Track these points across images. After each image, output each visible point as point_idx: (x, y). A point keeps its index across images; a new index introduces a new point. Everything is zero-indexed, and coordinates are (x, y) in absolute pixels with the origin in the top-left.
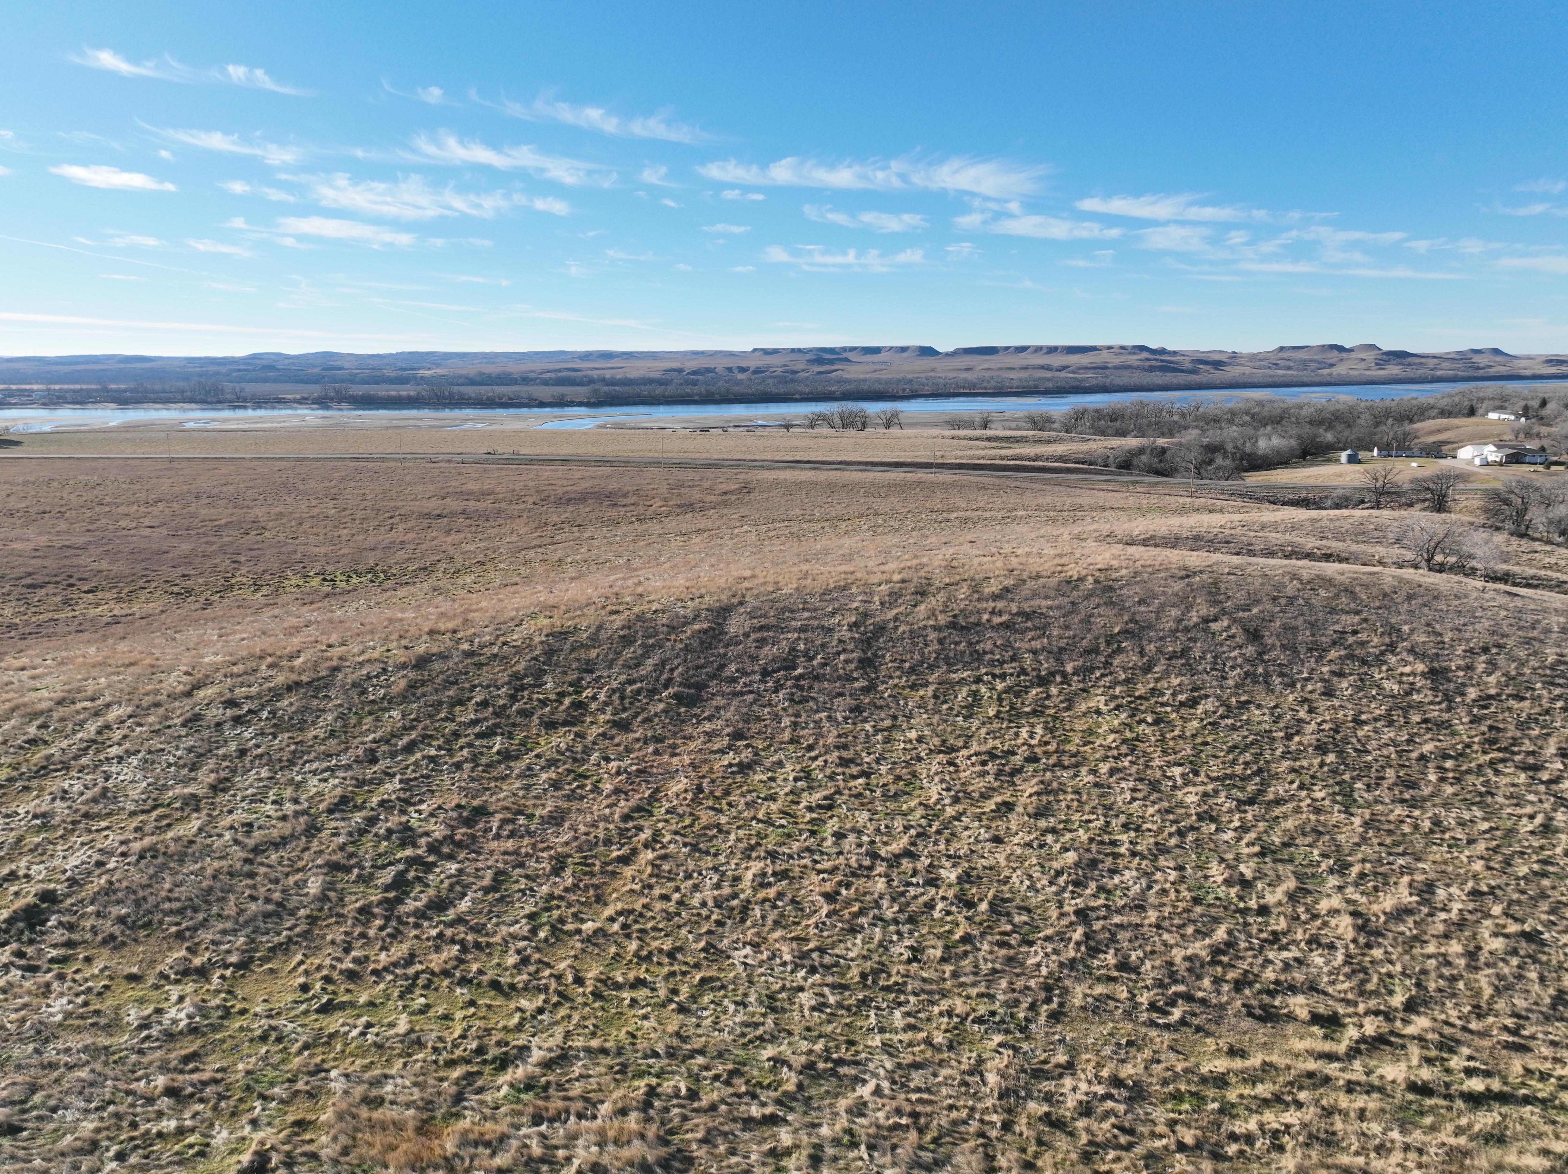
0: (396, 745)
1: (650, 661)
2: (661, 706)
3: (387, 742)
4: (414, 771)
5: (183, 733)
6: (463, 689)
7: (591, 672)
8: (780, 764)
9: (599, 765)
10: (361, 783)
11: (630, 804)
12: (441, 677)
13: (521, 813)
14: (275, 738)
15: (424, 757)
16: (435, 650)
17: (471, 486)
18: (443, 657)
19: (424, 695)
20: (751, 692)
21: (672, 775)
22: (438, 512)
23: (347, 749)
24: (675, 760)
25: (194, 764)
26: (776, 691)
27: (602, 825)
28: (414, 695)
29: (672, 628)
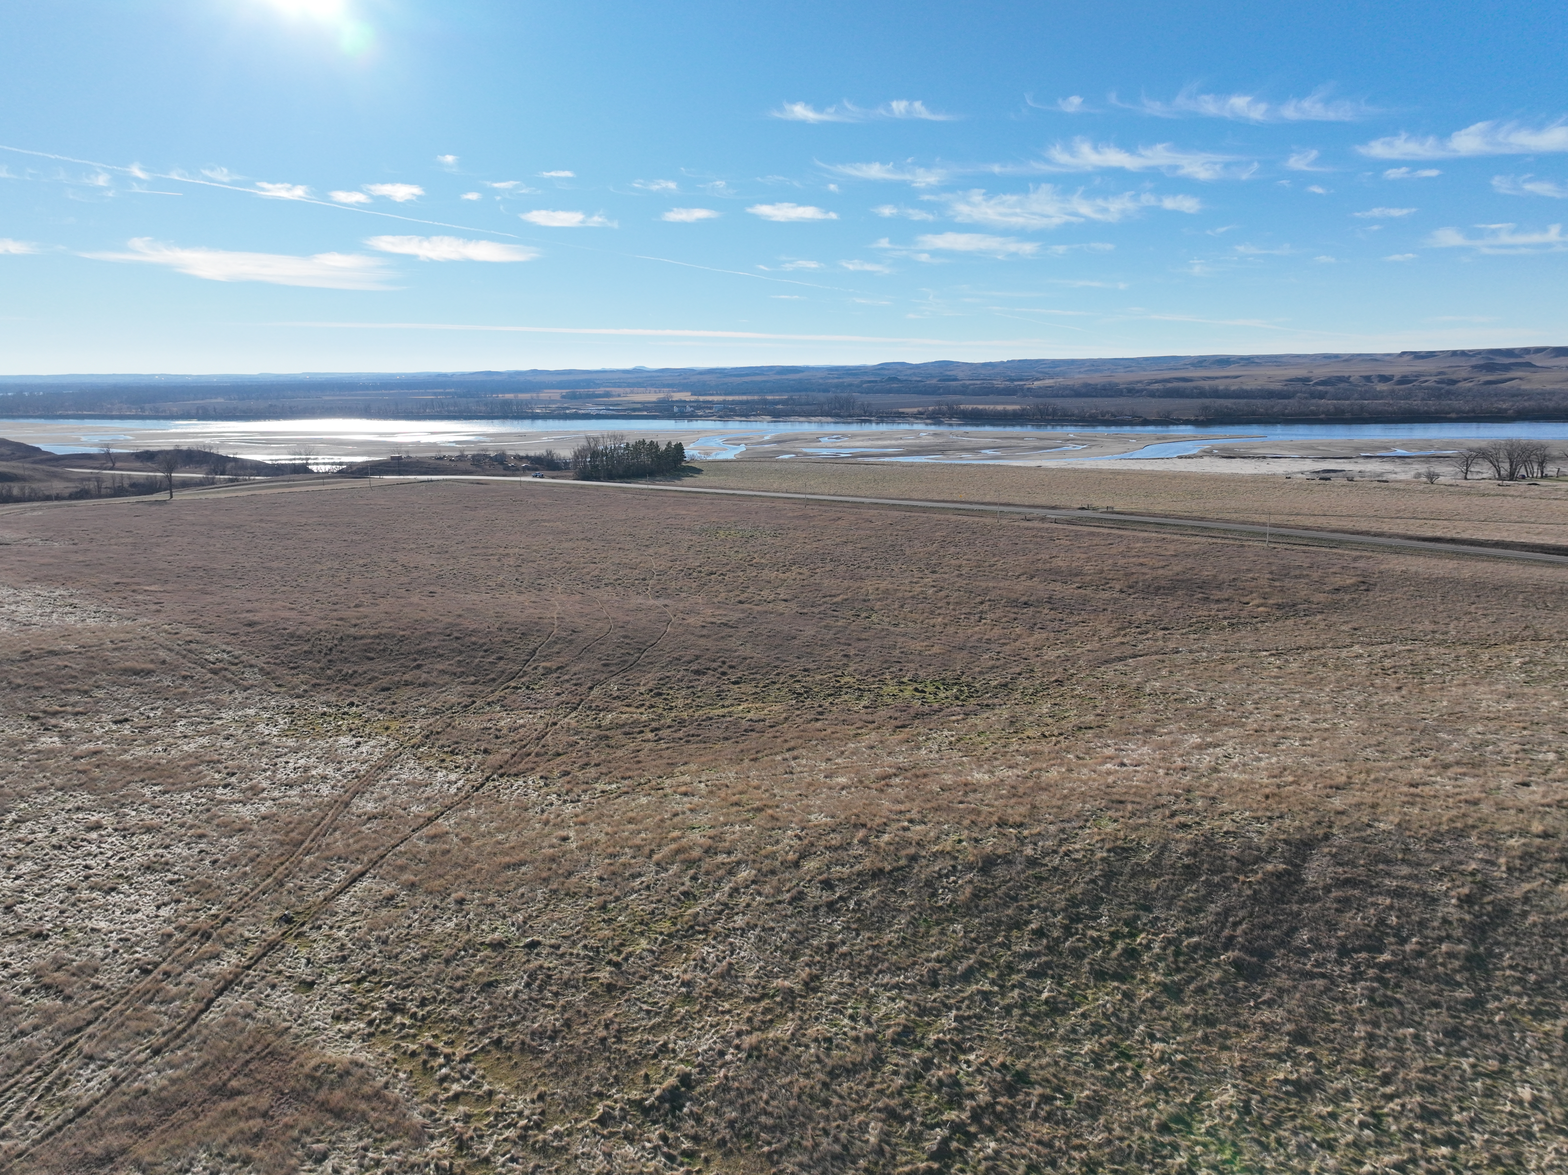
0: (955, 970)
1: (1212, 908)
2: (1217, 975)
3: (949, 963)
4: (968, 1007)
5: (789, 913)
6: (1021, 908)
7: (1148, 909)
8: (1345, 1094)
9: (1142, 1042)
10: (923, 1011)
11: (1171, 1109)
12: (1003, 888)
13: (1059, 1089)
14: (858, 935)
15: (979, 992)
16: (1000, 851)
18: (1008, 861)
19: (986, 910)
20: (1323, 976)
21: (1218, 1077)
23: (915, 963)
24: (1225, 1056)
25: (794, 951)
26: (1353, 981)
27: (1137, 1130)
28: (977, 906)
29: (1244, 864)
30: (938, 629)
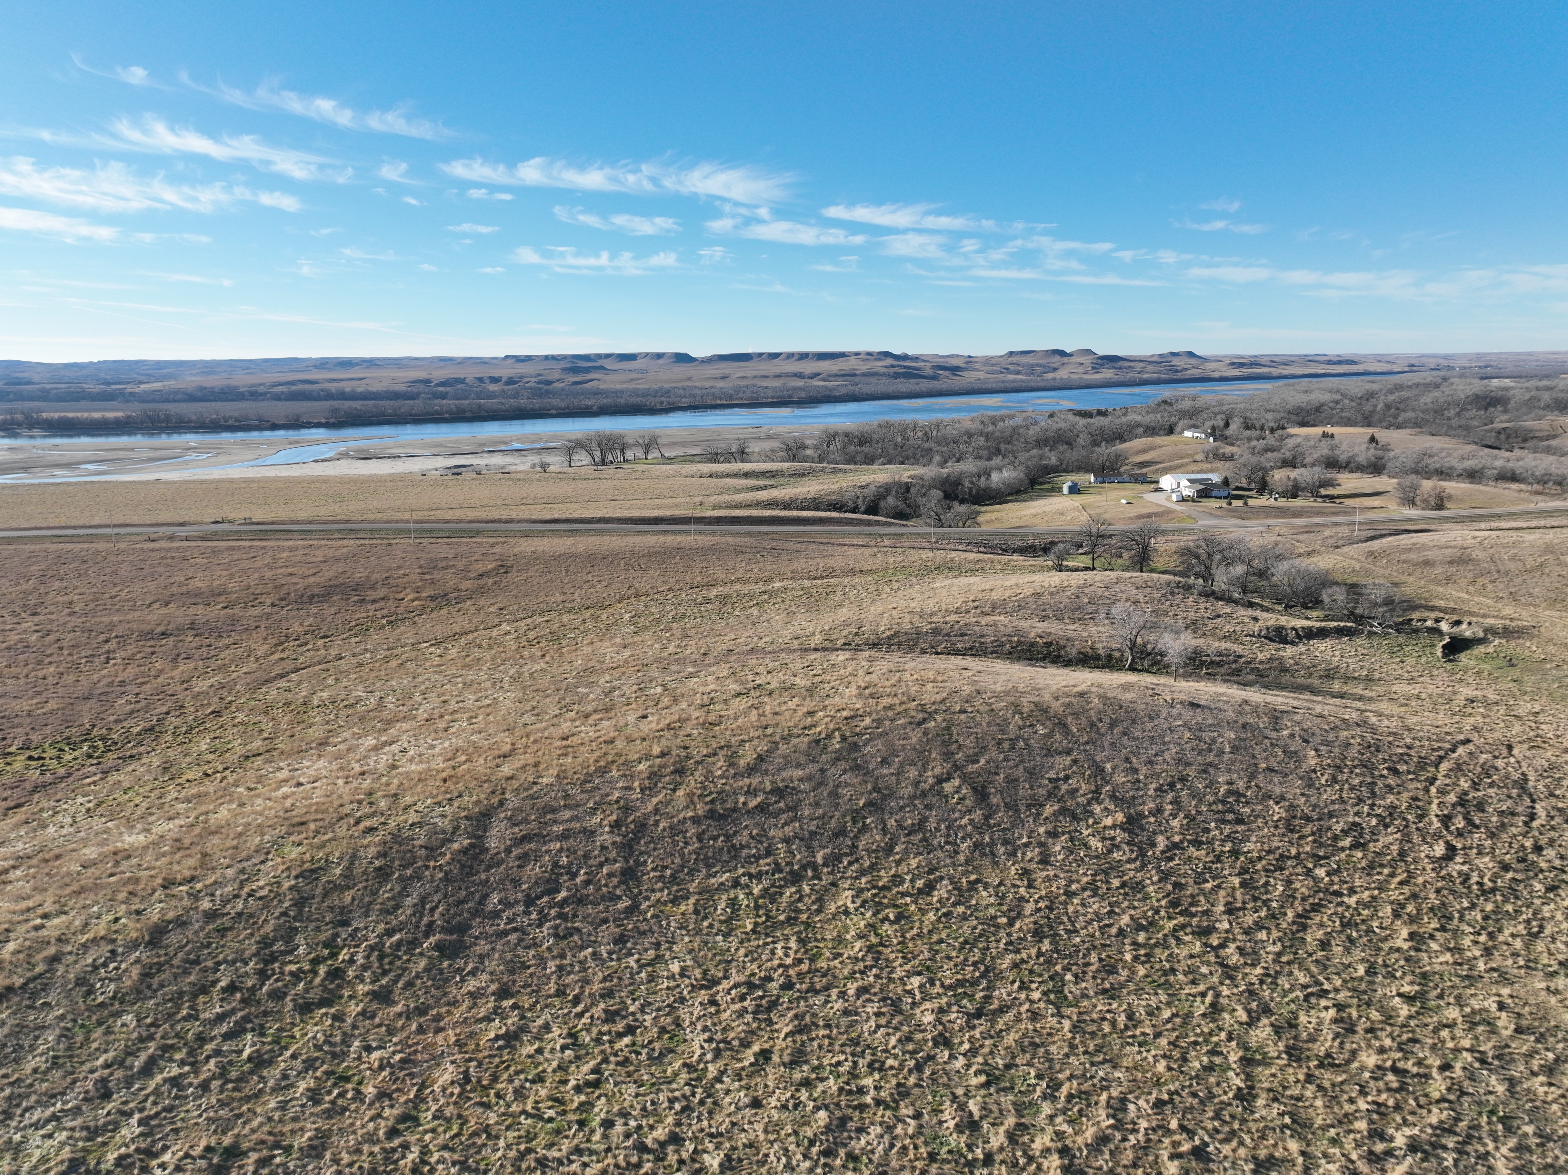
0: (131, 1067)
1: (409, 901)
2: (423, 963)
3: (121, 1064)
4: (155, 1103)
6: (205, 970)
7: (345, 923)
8: (547, 1027)
9: (359, 1058)
10: (93, 1132)
11: (395, 1112)
12: (180, 955)
13: (277, 1145)
15: (165, 1081)
16: (171, 915)
17: (197, 583)
18: (181, 923)
19: (162, 986)
20: (515, 930)
21: (436, 1060)
22: (160, 629)
23: (74, 1082)
24: (440, 1038)
26: (540, 926)
27: (366, 1148)
28: (149, 987)
29: (432, 850)
30: (51, 680)
